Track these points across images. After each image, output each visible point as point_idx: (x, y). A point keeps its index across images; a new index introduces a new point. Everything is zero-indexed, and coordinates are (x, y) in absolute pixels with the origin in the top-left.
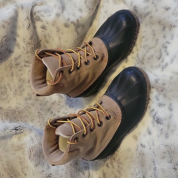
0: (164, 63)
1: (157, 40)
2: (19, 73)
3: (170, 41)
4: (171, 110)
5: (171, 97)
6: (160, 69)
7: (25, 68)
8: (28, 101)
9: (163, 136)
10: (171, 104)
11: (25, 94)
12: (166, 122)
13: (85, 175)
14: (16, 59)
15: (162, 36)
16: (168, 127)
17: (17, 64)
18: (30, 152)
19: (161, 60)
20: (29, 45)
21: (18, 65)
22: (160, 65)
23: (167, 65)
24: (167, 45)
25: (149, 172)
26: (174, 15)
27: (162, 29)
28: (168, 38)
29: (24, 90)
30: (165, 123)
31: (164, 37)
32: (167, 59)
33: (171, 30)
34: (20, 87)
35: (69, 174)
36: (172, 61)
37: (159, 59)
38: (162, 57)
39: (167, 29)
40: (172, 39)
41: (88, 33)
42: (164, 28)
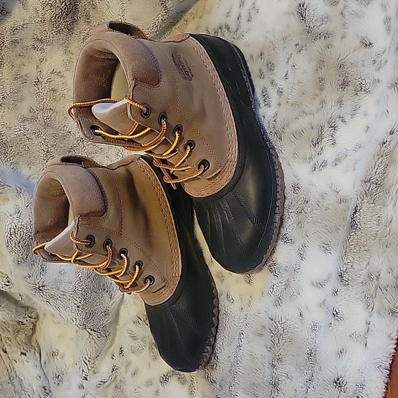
0: (320, 159)
1: (323, 102)
2: (18, 62)
3: (347, 118)
4: (302, 256)
5: (310, 234)
6: (309, 167)
7: (33, 53)
8: (28, 126)
9: (273, 298)
10: (304, 246)
11: (24, 109)
12: (285, 275)
13: (113, 301)
14: (15, 30)
15: (336, 97)
16: (287, 285)
17: (15, 42)
18: (9, 235)
19: (318, 148)
20: (48, 8)
21: (18, 43)
22: (311, 158)
23: (324, 164)
24: (339, 122)
25: (226, 348)
26: (376, 65)
27: (340, 83)
28: (346, 110)
29: (22, 100)
30: (283, 275)
31: (340, 102)
32: (329, 153)
33: (357, 94)
34: (15, 92)
35: (79, 293)
36: (337, 162)
37: (315, 145)
38: (321, 145)
39: (350, 89)
40: (353, 116)
41: (191, 10)
42: (345, 84)
